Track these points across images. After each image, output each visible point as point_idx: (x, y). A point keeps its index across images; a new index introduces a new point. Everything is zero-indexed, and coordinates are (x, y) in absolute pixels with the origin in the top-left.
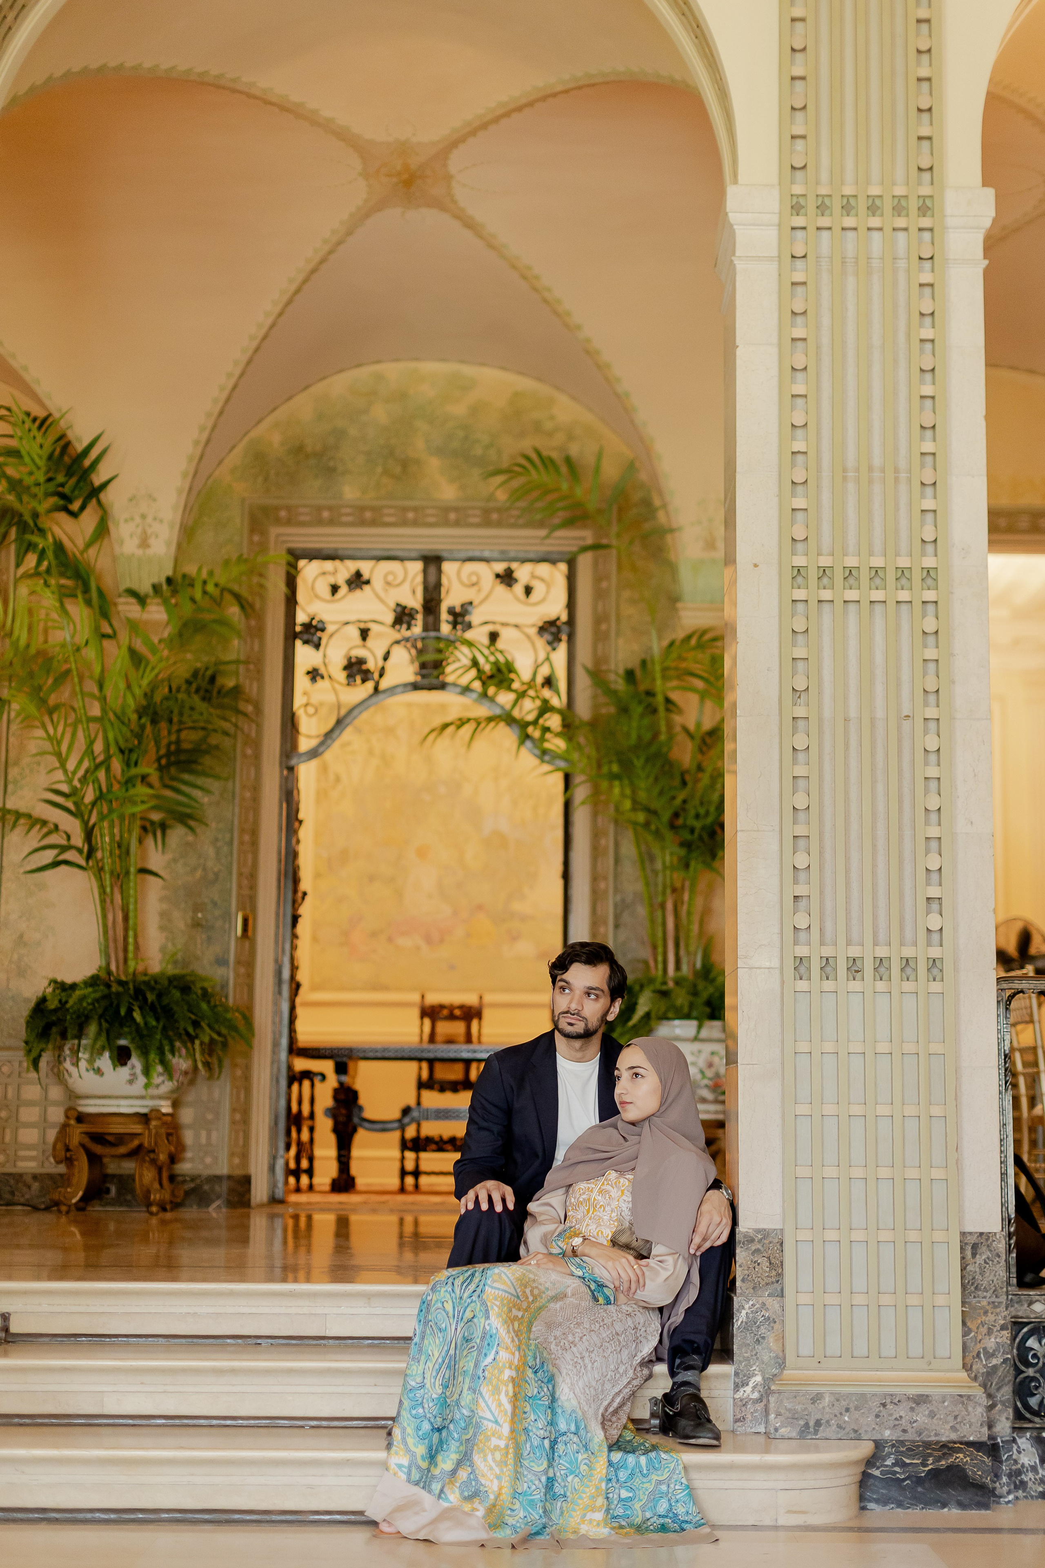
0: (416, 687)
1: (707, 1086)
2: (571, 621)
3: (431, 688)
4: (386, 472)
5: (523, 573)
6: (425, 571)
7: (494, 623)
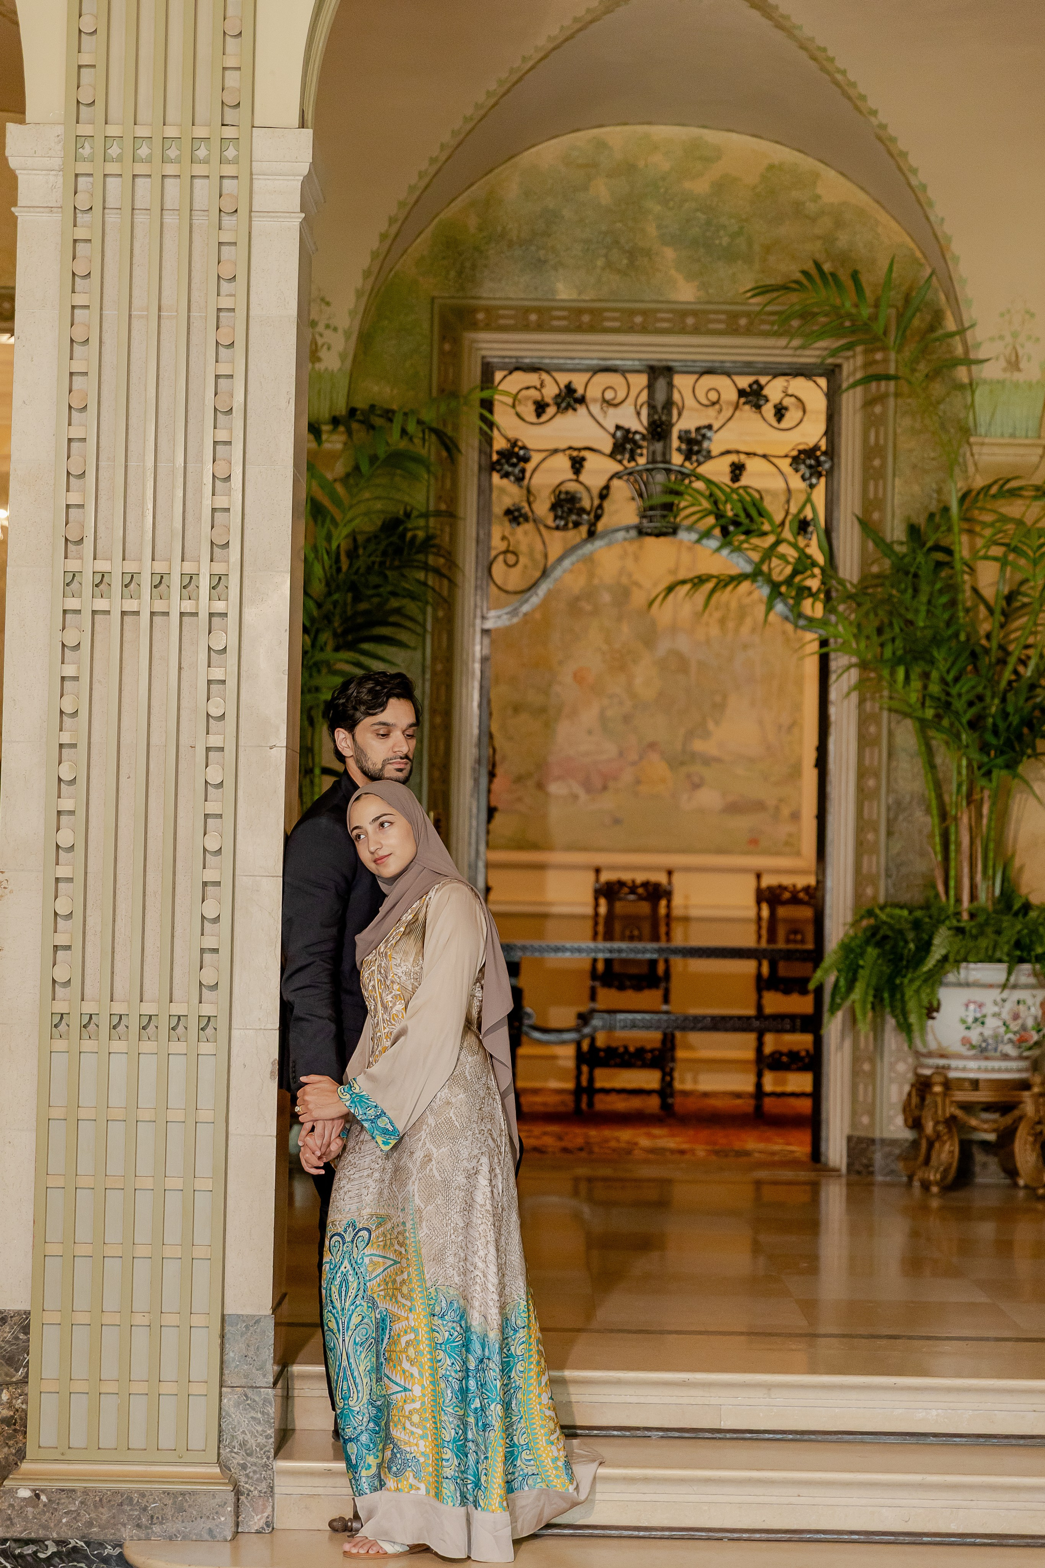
0: (641, 532)
1: (1010, 1041)
2: (832, 452)
3: (659, 534)
4: (609, 265)
5: (774, 389)
6: (650, 387)
7: (738, 452)
